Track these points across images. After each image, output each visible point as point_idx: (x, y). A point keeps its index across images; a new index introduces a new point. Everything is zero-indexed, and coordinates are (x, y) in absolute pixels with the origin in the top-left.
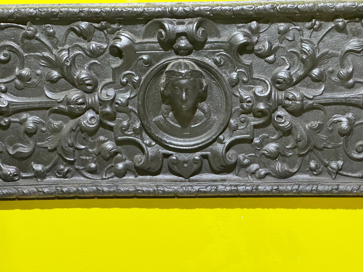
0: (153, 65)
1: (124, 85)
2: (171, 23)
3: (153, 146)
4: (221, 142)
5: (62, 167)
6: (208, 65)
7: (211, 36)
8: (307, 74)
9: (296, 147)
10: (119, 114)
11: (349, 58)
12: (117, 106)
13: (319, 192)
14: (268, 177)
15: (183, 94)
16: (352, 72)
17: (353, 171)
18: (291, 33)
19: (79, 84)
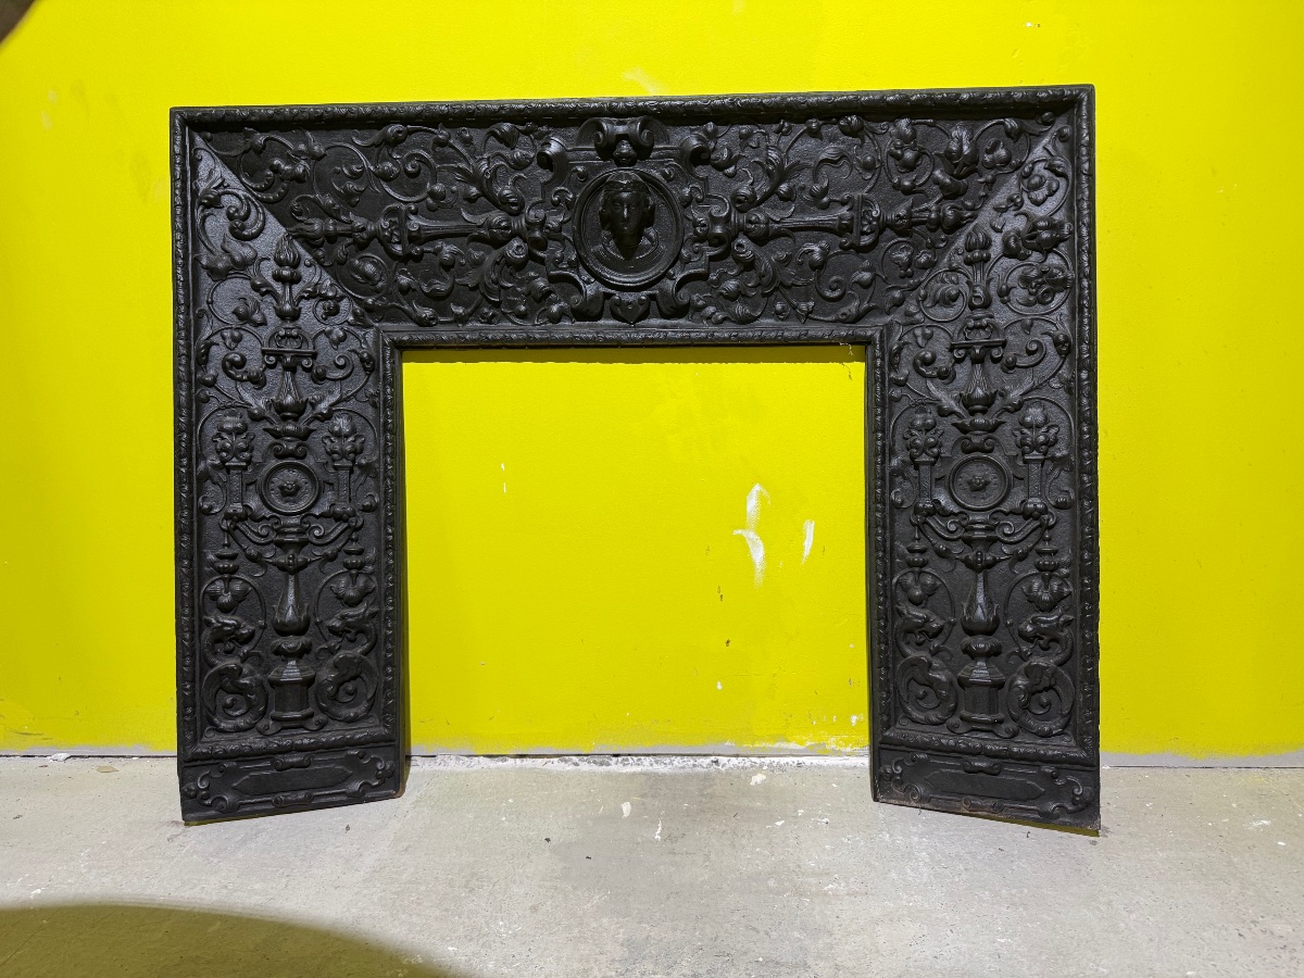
0: (590, 180)
1: (556, 204)
2: (611, 122)
3: (593, 283)
4: (671, 278)
5: (486, 310)
6: (654, 178)
7: (659, 143)
8: (774, 191)
9: (759, 285)
10: (550, 242)
11: (825, 169)
12: (547, 231)
13: (786, 338)
14: (726, 323)
15: (624, 210)
16: (827, 188)
17: (825, 315)
18: (755, 138)
19: (501, 203)
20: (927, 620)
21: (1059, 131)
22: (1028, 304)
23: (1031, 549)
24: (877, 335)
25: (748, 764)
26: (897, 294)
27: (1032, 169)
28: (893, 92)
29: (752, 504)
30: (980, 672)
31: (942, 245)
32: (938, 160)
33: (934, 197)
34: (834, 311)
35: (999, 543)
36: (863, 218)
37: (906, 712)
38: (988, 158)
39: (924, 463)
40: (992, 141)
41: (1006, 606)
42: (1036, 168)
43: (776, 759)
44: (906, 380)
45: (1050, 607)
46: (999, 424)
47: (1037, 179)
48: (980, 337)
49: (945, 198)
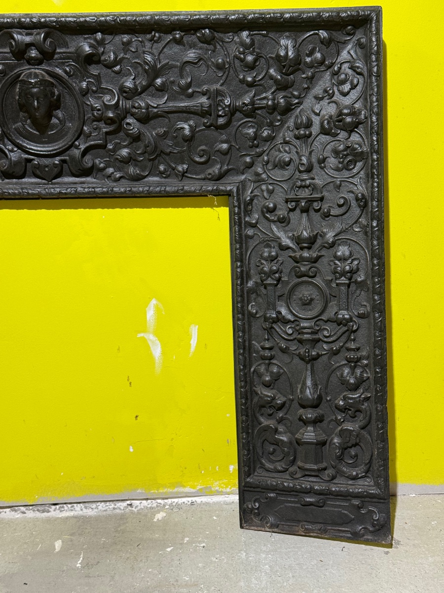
0: (8, 75)
2: (20, 34)
3: (16, 151)
4: (77, 147)
6: (57, 74)
7: (60, 48)
8: (151, 84)
9: (145, 152)
11: (188, 69)
13: (168, 192)
14: (123, 180)
15: (34, 102)
16: (191, 82)
17: (196, 174)
18: (134, 44)
20: (273, 399)
21: (358, 40)
22: (338, 170)
23: (342, 347)
24: (235, 190)
25: (155, 505)
26: (248, 159)
27: (340, 68)
28: (234, 12)
29: (150, 314)
30: (309, 434)
31: (277, 124)
32: (271, 61)
33: (271, 88)
34: (202, 172)
35: (321, 342)
36: (218, 105)
37: (261, 463)
38: (308, 60)
39: (270, 284)
40: (310, 47)
41: (326, 388)
42: (343, 68)
43: (176, 500)
44: (257, 223)
45: (355, 388)
46: (319, 257)
47: (343, 76)
48: (305, 193)
49: (277, 89)
